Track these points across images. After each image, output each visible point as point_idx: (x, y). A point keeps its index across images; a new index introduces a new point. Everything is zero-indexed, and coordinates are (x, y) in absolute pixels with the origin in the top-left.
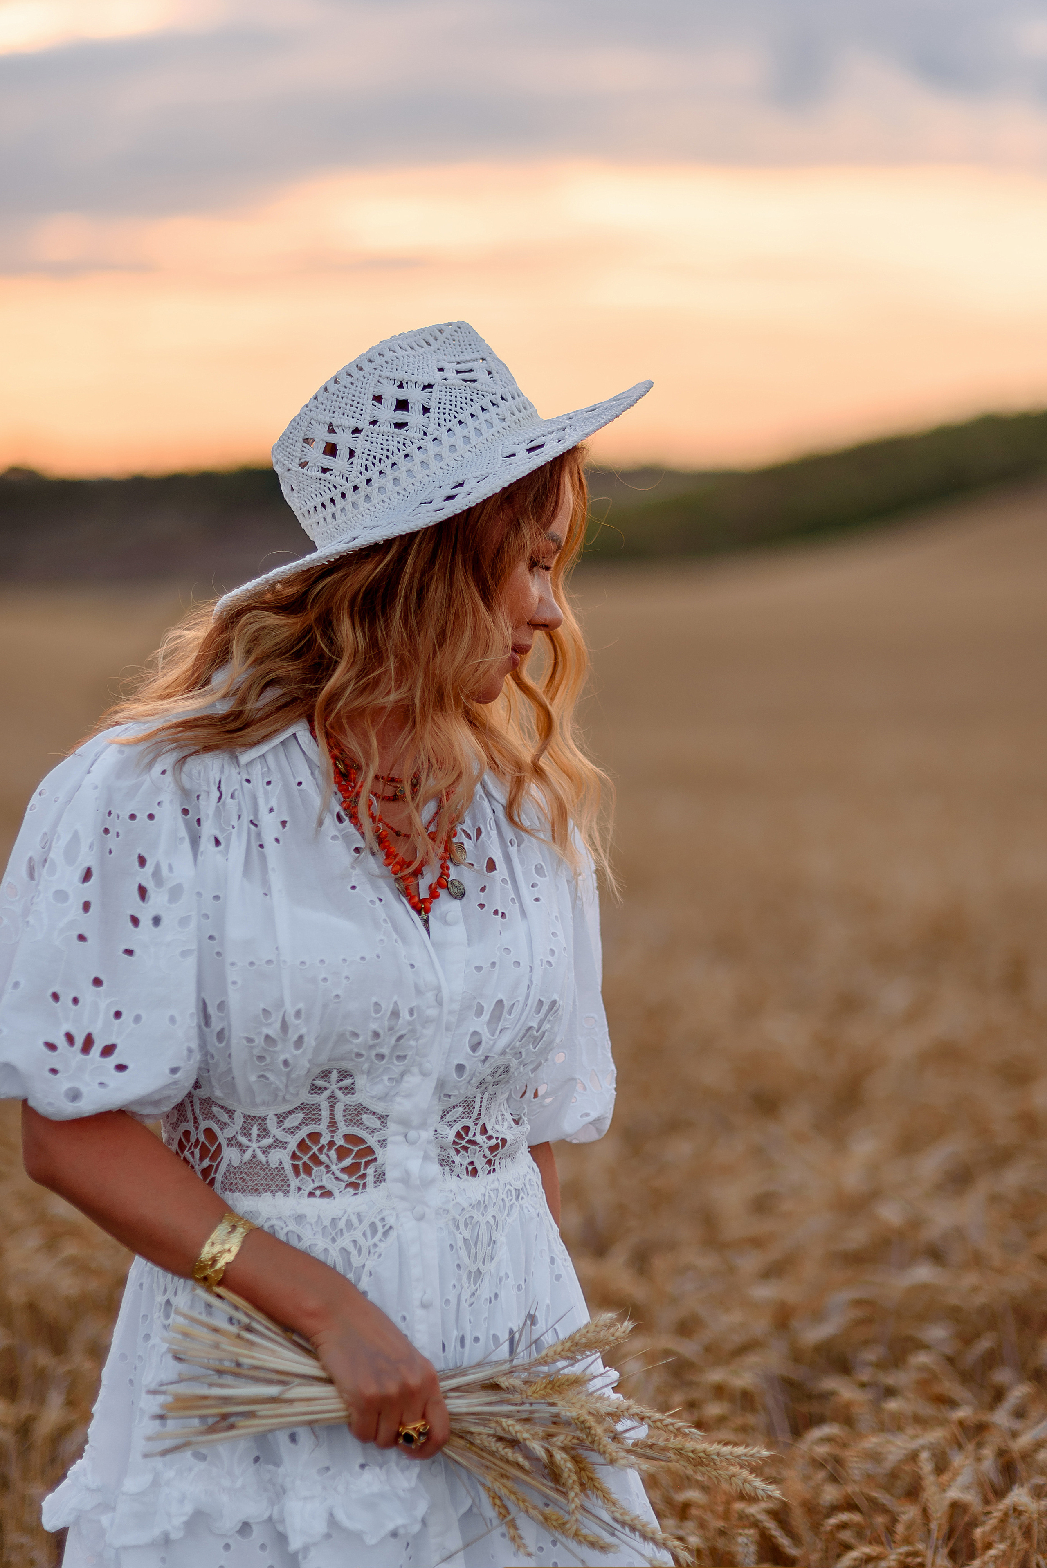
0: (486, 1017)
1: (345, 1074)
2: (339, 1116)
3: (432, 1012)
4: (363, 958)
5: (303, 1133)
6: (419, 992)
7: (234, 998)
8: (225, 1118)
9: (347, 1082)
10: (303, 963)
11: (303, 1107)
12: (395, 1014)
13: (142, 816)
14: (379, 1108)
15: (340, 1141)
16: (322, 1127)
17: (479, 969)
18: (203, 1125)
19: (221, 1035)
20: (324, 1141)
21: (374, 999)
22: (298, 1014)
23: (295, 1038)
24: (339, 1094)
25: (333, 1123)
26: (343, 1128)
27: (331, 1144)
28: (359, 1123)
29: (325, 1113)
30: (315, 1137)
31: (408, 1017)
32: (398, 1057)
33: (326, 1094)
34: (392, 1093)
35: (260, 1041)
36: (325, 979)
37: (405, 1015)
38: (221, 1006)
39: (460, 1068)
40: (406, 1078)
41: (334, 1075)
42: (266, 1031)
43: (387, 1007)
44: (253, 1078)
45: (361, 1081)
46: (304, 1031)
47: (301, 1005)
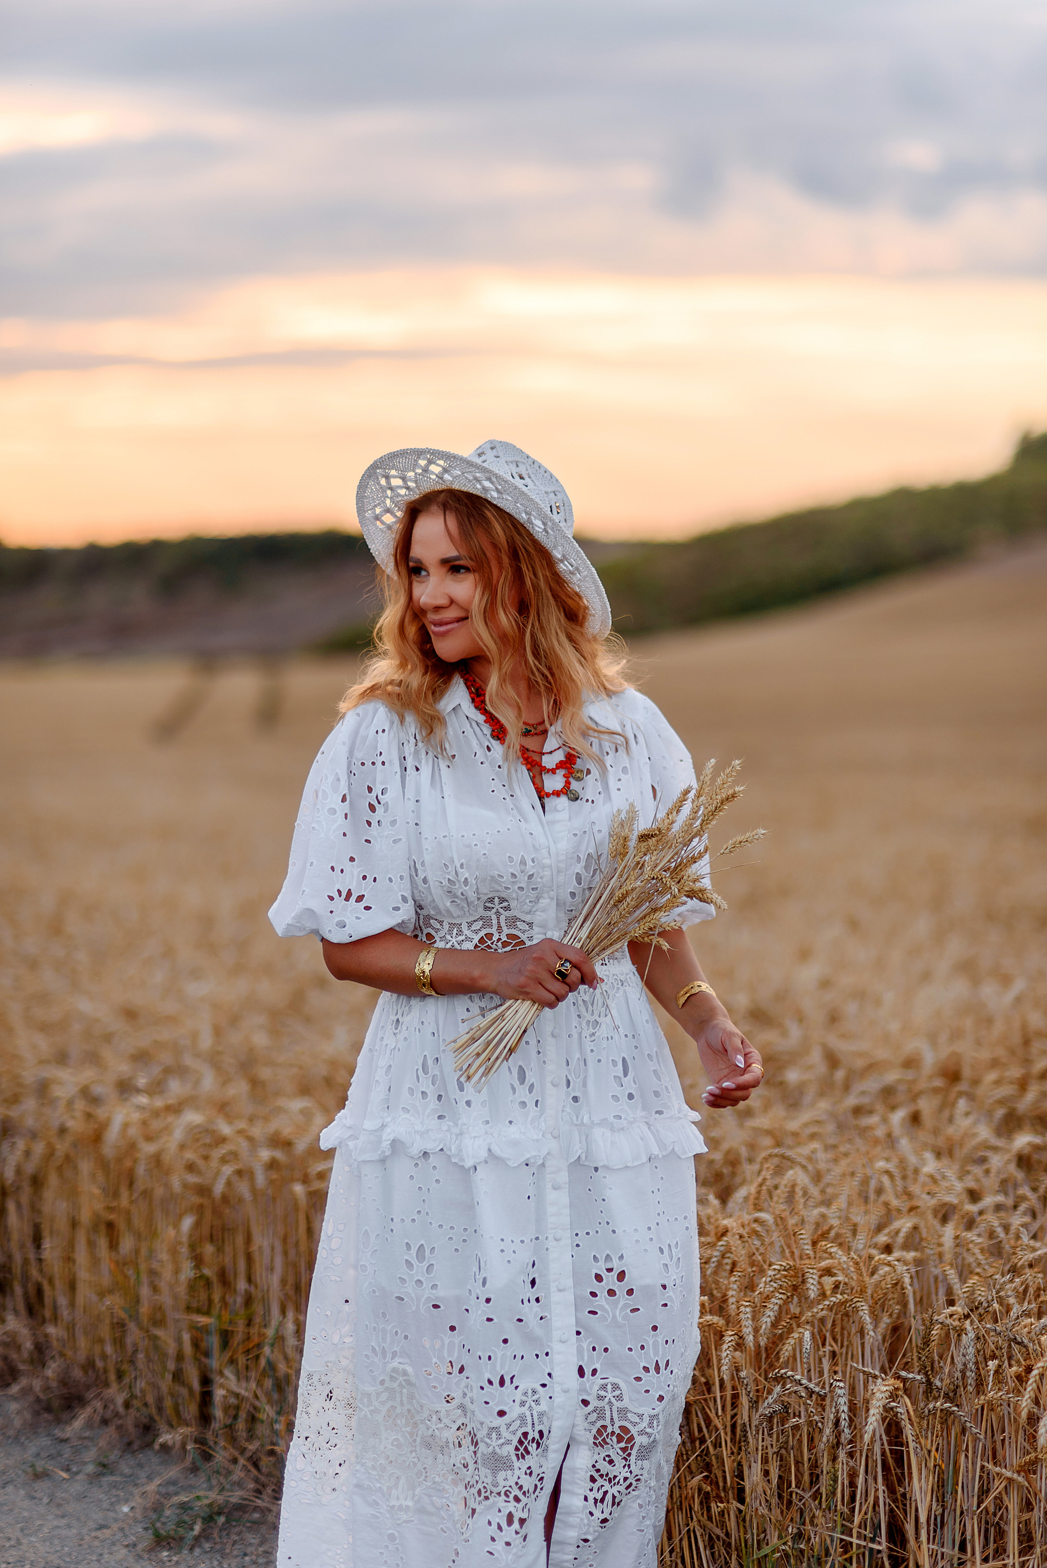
0: (583, 863)
1: (502, 900)
2: (503, 924)
3: (547, 861)
4: (499, 832)
5: (482, 933)
6: (536, 849)
7: (427, 858)
8: (438, 926)
9: (505, 904)
10: (463, 836)
11: (481, 918)
12: (523, 862)
13: (368, 763)
14: (527, 918)
15: (504, 938)
16: (494, 930)
17: (575, 835)
18: (425, 931)
19: (425, 881)
20: (495, 938)
21: (508, 855)
22: (462, 866)
23: (463, 880)
24: (501, 911)
25: (499, 927)
26: (506, 931)
27: (499, 939)
28: (515, 927)
29: (495, 922)
30: (489, 936)
31: (531, 864)
32: (533, 889)
33: (494, 910)
34: (534, 910)
35: (445, 882)
36: (476, 845)
37: (529, 863)
38: (423, 864)
39: (573, 895)
40: (541, 901)
41: (496, 900)
42: (447, 876)
43: (517, 859)
44: (448, 904)
45: (513, 904)
46: (467, 875)
47: (463, 861)
